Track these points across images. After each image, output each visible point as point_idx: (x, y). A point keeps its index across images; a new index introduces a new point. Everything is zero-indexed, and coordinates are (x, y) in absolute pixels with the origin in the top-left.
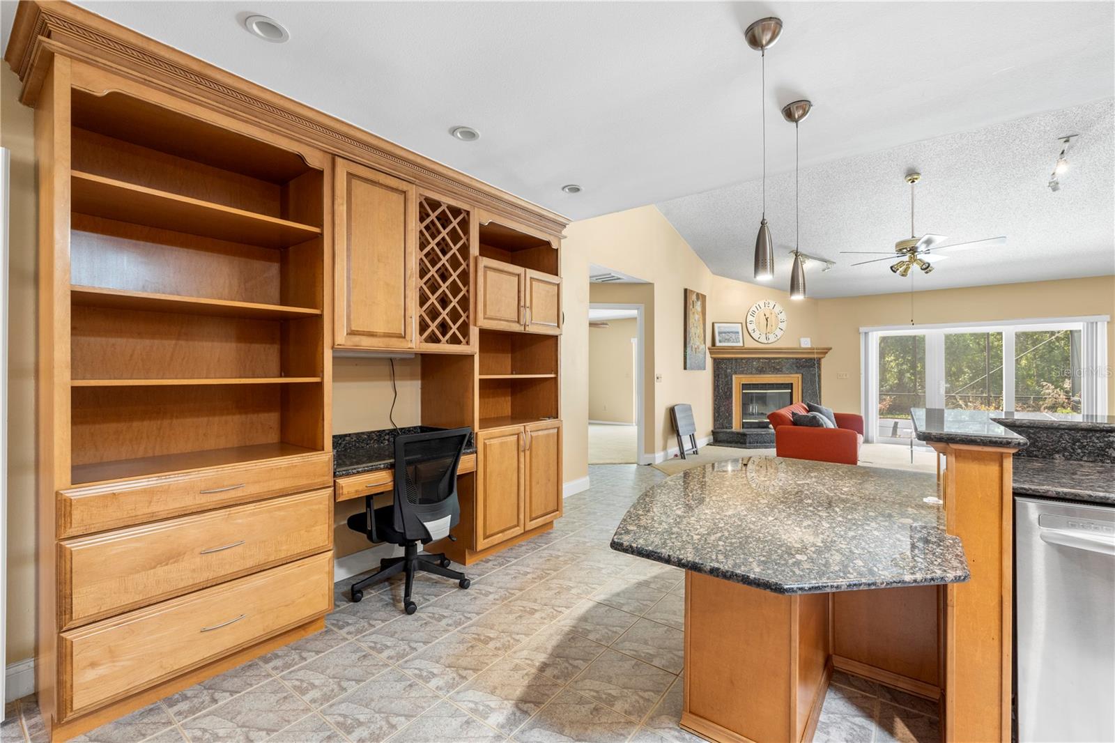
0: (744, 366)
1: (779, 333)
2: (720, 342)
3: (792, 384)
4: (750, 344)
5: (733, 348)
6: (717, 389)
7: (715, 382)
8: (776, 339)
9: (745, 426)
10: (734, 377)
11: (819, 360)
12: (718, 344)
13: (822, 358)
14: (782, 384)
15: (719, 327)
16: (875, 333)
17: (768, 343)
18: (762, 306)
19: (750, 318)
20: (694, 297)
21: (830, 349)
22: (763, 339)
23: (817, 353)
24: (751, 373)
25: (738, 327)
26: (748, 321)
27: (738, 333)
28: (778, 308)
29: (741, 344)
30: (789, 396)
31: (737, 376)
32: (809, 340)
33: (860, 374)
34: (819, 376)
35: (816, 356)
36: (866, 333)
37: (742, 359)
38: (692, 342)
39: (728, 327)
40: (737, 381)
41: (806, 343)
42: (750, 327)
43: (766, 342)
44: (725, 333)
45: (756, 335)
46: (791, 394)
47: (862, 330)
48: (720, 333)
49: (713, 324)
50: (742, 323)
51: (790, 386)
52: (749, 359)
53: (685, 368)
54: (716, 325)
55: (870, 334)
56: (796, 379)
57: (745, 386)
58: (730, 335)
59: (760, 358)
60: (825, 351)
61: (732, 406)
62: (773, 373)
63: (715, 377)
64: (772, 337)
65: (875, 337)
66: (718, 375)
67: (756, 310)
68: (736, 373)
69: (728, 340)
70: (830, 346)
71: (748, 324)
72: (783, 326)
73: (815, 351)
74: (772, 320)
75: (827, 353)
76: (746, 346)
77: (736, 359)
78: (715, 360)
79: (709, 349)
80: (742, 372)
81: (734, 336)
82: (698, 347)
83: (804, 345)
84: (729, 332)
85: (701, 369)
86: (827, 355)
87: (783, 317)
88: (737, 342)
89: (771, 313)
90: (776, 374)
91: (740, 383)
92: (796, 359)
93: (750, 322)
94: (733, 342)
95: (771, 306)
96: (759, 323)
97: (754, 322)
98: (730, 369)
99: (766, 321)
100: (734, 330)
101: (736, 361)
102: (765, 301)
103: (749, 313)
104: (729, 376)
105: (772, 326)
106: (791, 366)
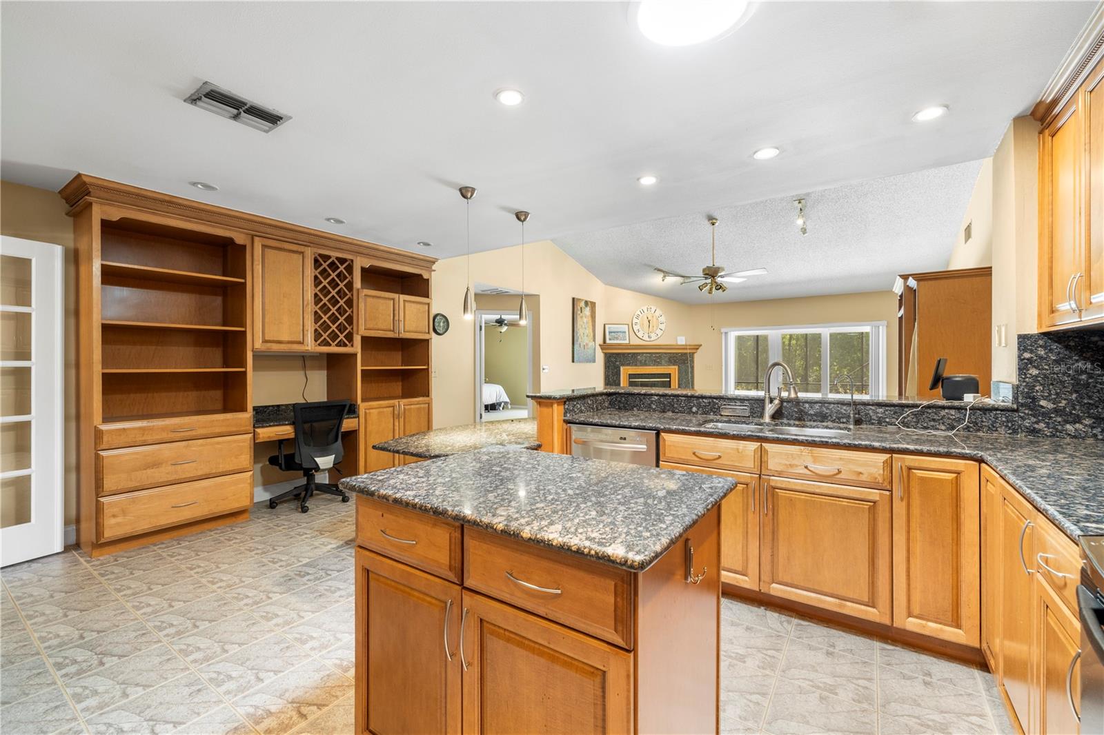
0: (629, 359)
1: (659, 333)
2: (610, 339)
3: (670, 374)
4: (635, 341)
5: (620, 345)
6: (607, 379)
7: (605, 373)
8: (656, 338)
10: (622, 368)
11: (693, 353)
12: (608, 341)
13: (695, 353)
14: (663, 374)
15: (609, 328)
16: (732, 333)
17: (650, 341)
18: (646, 311)
19: (635, 320)
20: (582, 304)
21: (701, 345)
22: (646, 338)
23: (689, 349)
24: (636, 365)
25: (625, 328)
26: (634, 323)
27: (625, 332)
28: (658, 312)
29: (627, 342)
30: (668, 384)
31: (624, 367)
32: (683, 338)
33: (722, 363)
34: (692, 368)
35: (688, 351)
36: (726, 332)
37: (629, 353)
39: (617, 328)
40: (624, 371)
41: (681, 341)
42: (636, 328)
43: (648, 340)
44: (614, 332)
45: (640, 335)
46: (670, 380)
47: (723, 330)
48: (610, 332)
49: (604, 325)
50: (628, 325)
51: (669, 376)
52: (634, 354)
53: (573, 361)
54: (607, 326)
55: (729, 333)
56: (673, 370)
57: (631, 376)
58: (618, 334)
59: (643, 353)
60: (697, 347)
62: (654, 365)
63: (606, 368)
64: (654, 337)
65: (733, 335)
66: (608, 367)
67: (640, 314)
68: (623, 365)
69: (617, 339)
70: (700, 344)
71: (634, 325)
72: (662, 327)
73: (688, 347)
74: (653, 322)
75: (697, 349)
76: (631, 343)
77: (624, 354)
78: (605, 354)
79: (600, 345)
80: (628, 365)
81: (621, 335)
82: (587, 344)
83: (679, 343)
84: (618, 332)
85: (590, 362)
86: (698, 351)
87: (662, 319)
88: (624, 340)
89: (653, 317)
90: (657, 366)
91: (627, 373)
92: (673, 354)
93: (636, 324)
94: (621, 340)
95: (653, 311)
96: (643, 324)
97: (639, 323)
98: (618, 362)
99: (648, 323)
100: (621, 330)
101: (624, 356)
102: (648, 306)
103: (635, 316)
104: (617, 367)
105: (653, 326)
106: (669, 359)
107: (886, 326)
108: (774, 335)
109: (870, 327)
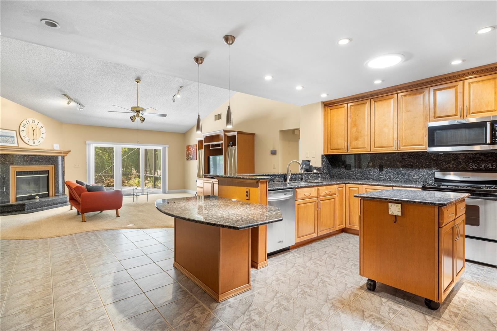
0: (18, 160)
1: (41, 140)
3: (49, 171)
4: (22, 145)
5: (11, 147)
8: (39, 144)
9: (18, 200)
10: (10, 167)
13: (66, 156)
14: (43, 171)
15: (3, 132)
17: (34, 146)
18: (31, 122)
19: (22, 128)
22: (31, 143)
24: (23, 165)
25: (13, 134)
26: (20, 130)
27: (14, 137)
28: (41, 125)
29: (16, 145)
30: (46, 178)
31: (13, 166)
32: (58, 145)
35: (62, 155)
36: (89, 144)
37: (17, 155)
39: (6, 132)
40: (13, 170)
41: (57, 147)
42: (22, 135)
43: (33, 145)
45: (26, 140)
46: (48, 177)
48: (3, 136)
50: (16, 131)
51: (48, 172)
52: (21, 155)
55: (91, 144)
56: (51, 168)
57: (19, 173)
58: (8, 138)
59: (29, 155)
61: (9, 187)
62: (37, 164)
64: (37, 143)
65: (94, 146)
67: (26, 124)
68: (12, 164)
69: (7, 142)
71: (20, 132)
72: (43, 135)
73: (63, 152)
74: (37, 131)
75: (68, 153)
76: (20, 146)
77: (12, 155)
81: (10, 139)
83: (55, 148)
84: (7, 136)
86: (68, 154)
87: (43, 130)
88: (13, 144)
89: (36, 127)
90: (40, 165)
91: (15, 171)
92: (52, 156)
93: (23, 131)
94: (10, 143)
95: (36, 123)
96: (28, 132)
97: (25, 131)
98: (8, 162)
99: (33, 132)
100: (9, 135)
101: (12, 157)
102: (32, 119)
103: (21, 125)
104: (7, 166)
105: (37, 135)
106: (49, 160)
107: (168, 147)
109: (162, 147)
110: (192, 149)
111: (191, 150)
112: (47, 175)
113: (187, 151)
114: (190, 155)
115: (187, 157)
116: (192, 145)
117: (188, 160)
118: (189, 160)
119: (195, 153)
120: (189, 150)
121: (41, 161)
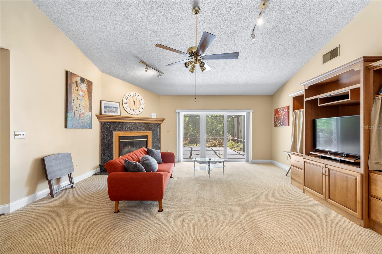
0: (121, 126)
1: (141, 110)
2: (105, 112)
3: (147, 136)
4: (124, 114)
5: (113, 116)
6: (103, 140)
7: (101, 136)
8: (139, 113)
10: (114, 133)
11: (160, 124)
12: (103, 113)
13: (162, 123)
14: (142, 136)
15: (105, 104)
17: (135, 115)
18: (132, 95)
19: (124, 100)
20: (78, 80)
21: (165, 119)
22: (132, 112)
23: (159, 121)
24: (125, 131)
25: (117, 105)
26: (123, 102)
27: (117, 108)
28: (140, 97)
29: (119, 114)
30: (145, 142)
31: (116, 132)
32: (155, 114)
33: (176, 129)
34: (160, 132)
35: (158, 122)
36: (179, 112)
37: (120, 123)
38: (74, 109)
39: (111, 104)
40: (116, 135)
41: (154, 116)
42: (125, 106)
43: (134, 114)
44: (109, 107)
45: (128, 110)
46: (147, 141)
47: (177, 111)
48: (105, 107)
49: (101, 101)
50: (119, 103)
51: (146, 137)
52: (124, 123)
53: (66, 127)
54: (103, 102)
55: (180, 113)
56: (149, 133)
57: (121, 138)
58: (112, 109)
59: (130, 123)
60: (163, 120)
61: (113, 149)
62: (137, 130)
63: (101, 132)
64: (137, 112)
65: (183, 113)
66: (104, 132)
67: (128, 96)
68: (115, 130)
69: (111, 112)
71: (123, 104)
72: (143, 106)
73: (158, 120)
74: (137, 103)
75: (163, 121)
76: (122, 115)
77: (116, 123)
78: (102, 122)
79: (96, 116)
80: (119, 130)
81: (114, 109)
82: (83, 114)
83: (153, 117)
84: (111, 107)
85: (86, 128)
86: (163, 122)
87: (142, 102)
88: (116, 113)
89: (137, 99)
90: (139, 131)
91: (118, 136)
92: (149, 123)
93: (125, 103)
94: (114, 113)
95: (137, 96)
96: (130, 104)
97: (127, 103)
98: (112, 128)
99: (134, 103)
100: (114, 106)
101: (116, 124)
102: (133, 92)
103: (124, 98)
104: (111, 132)
105: (137, 106)
106: (147, 127)
107: (252, 112)
108: (203, 114)
109: (246, 112)
110: (281, 112)
111: (280, 114)
112: (146, 139)
113: (275, 115)
114: (280, 120)
115: (275, 122)
116: (282, 108)
117: (276, 126)
118: (278, 126)
119: (287, 118)
120: (278, 115)
121: (140, 127)
